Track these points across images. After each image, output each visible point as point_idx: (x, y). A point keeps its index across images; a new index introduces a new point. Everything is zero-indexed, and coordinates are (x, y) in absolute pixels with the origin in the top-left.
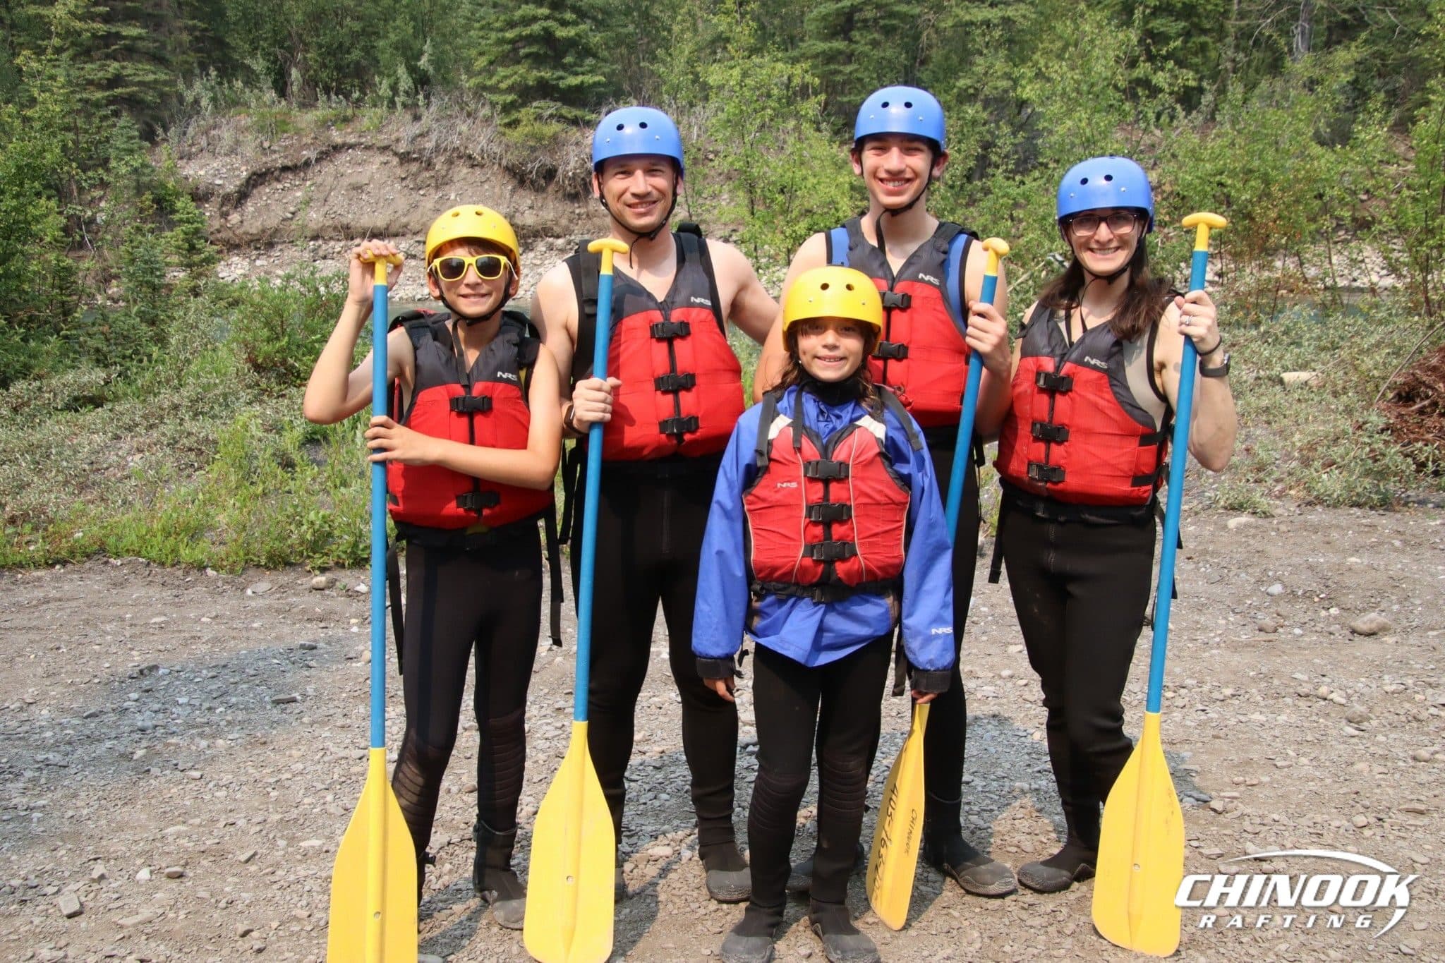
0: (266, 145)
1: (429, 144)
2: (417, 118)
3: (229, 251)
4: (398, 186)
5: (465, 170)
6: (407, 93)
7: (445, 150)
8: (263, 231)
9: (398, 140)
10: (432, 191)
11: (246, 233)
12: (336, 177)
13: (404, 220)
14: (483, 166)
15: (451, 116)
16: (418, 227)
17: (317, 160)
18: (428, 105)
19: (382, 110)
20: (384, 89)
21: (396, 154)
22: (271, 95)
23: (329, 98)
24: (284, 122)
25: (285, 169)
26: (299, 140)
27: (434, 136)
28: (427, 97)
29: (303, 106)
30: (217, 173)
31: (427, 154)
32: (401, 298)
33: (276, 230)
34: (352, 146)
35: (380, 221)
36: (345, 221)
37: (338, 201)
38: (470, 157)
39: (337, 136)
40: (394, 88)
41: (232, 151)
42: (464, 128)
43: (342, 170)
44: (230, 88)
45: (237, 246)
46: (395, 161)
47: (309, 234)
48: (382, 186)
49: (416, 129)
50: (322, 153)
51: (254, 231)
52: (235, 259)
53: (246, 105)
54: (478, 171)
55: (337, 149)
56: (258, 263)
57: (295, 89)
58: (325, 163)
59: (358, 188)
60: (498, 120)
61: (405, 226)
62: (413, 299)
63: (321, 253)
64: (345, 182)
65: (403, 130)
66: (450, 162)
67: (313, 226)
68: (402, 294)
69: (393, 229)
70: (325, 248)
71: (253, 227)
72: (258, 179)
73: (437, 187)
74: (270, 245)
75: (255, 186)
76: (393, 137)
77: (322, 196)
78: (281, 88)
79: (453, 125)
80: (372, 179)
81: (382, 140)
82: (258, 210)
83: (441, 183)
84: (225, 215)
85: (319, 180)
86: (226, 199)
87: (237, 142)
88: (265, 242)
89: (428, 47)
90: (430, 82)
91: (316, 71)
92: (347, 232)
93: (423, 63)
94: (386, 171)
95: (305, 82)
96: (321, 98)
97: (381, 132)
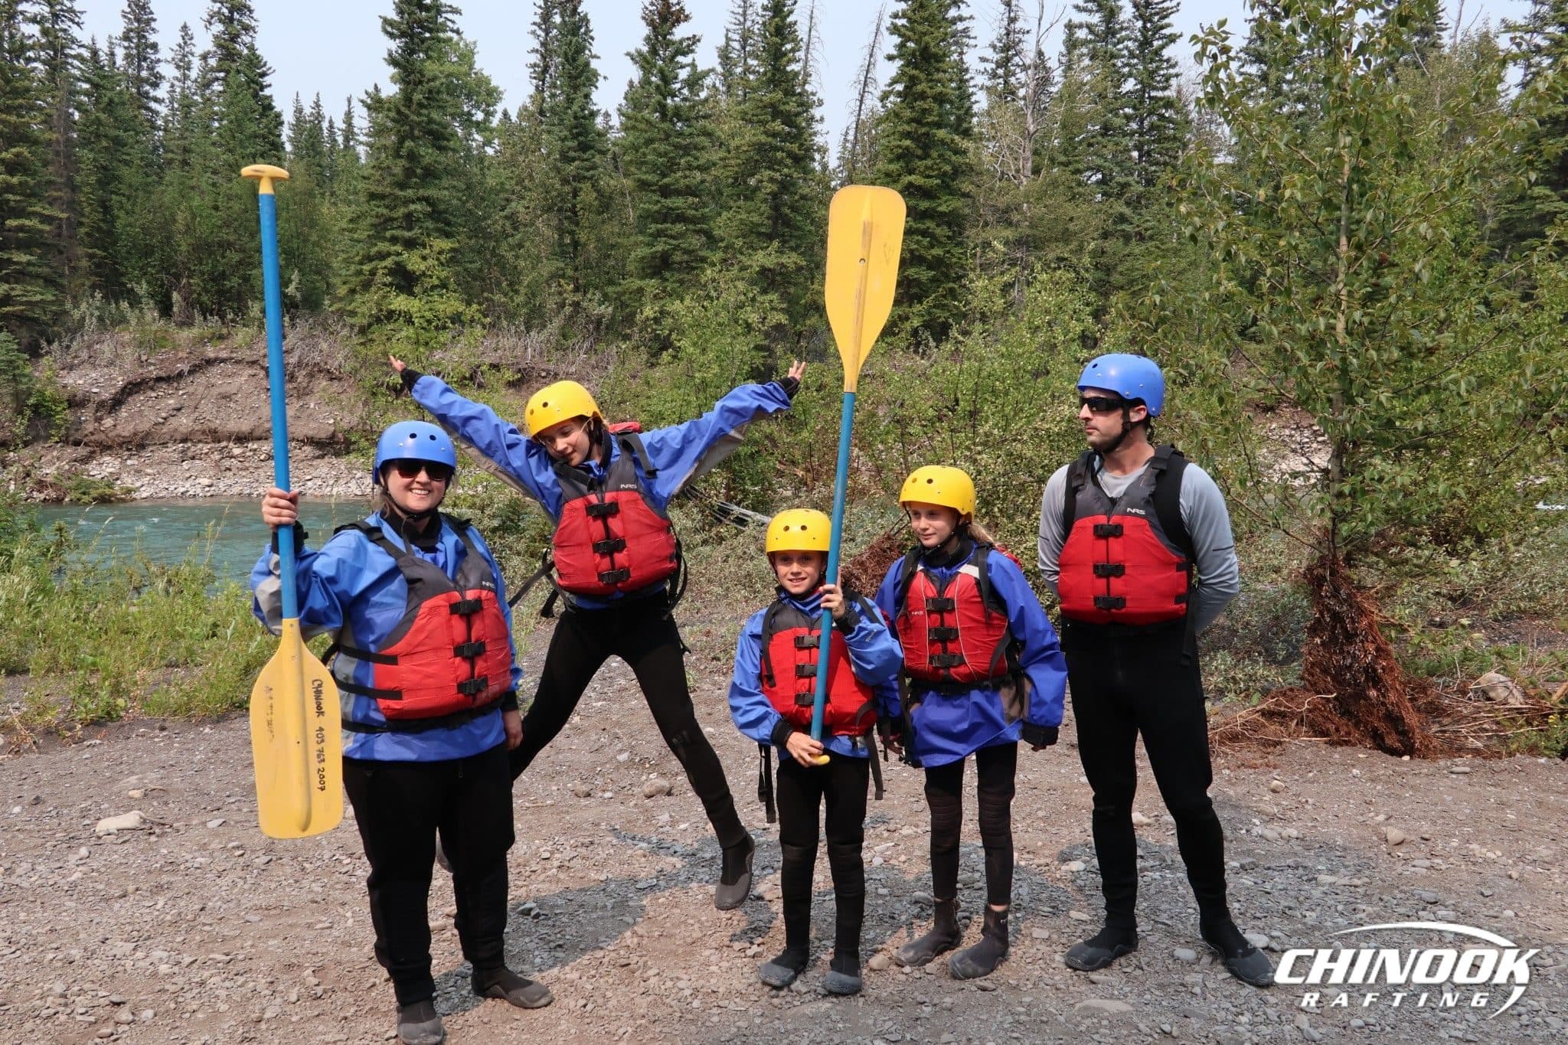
0: (144, 358)
1: (293, 360)
2: (284, 337)
3: (102, 451)
4: (263, 396)
5: (324, 383)
7: (307, 365)
8: (135, 434)
9: (265, 356)
10: (294, 400)
11: (119, 436)
12: (207, 387)
13: (267, 426)
14: (340, 379)
15: (313, 336)
17: (190, 372)
18: (293, 326)
19: (252, 330)
20: (255, 310)
21: (262, 368)
22: (151, 314)
23: (205, 318)
24: (164, 338)
25: (159, 379)
26: (175, 355)
27: (297, 353)
28: (291, 319)
29: (181, 325)
30: (95, 383)
31: (290, 368)
33: (148, 434)
34: (223, 361)
35: (245, 426)
36: (213, 426)
37: (207, 409)
38: (328, 371)
39: (210, 352)
41: (111, 363)
42: (324, 346)
43: (213, 381)
44: (118, 308)
45: (110, 448)
46: (262, 374)
47: (178, 437)
48: (249, 395)
50: (195, 366)
51: (126, 434)
52: (107, 459)
53: (128, 322)
54: (336, 383)
55: (210, 362)
56: (129, 462)
57: (175, 309)
58: (198, 375)
59: (226, 397)
60: (356, 340)
61: (268, 431)
63: (190, 454)
64: (215, 391)
65: (270, 347)
66: (311, 375)
67: (183, 429)
69: (257, 434)
70: (193, 450)
71: (126, 430)
72: (133, 388)
73: (299, 397)
74: (142, 447)
75: (130, 394)
76: (262, 352)
77: (193, 404)
78: (166, 310)
79: (317, 344)
80: (240, 388)
81: (247, 354)
82: (132, 416)
83: (303, 393)
84: (99, 420)
85: (191, 389)
86: (101, 405)
87: (117, 356)
88: (137, 444)
89: (295, 276)
90: (296, 307)
91: (199, 295)
92: (215, 436)
93: (291, 289)
94: (253, 382)
95: (190, 303)
96: (198, 318)
97: (251, 348)
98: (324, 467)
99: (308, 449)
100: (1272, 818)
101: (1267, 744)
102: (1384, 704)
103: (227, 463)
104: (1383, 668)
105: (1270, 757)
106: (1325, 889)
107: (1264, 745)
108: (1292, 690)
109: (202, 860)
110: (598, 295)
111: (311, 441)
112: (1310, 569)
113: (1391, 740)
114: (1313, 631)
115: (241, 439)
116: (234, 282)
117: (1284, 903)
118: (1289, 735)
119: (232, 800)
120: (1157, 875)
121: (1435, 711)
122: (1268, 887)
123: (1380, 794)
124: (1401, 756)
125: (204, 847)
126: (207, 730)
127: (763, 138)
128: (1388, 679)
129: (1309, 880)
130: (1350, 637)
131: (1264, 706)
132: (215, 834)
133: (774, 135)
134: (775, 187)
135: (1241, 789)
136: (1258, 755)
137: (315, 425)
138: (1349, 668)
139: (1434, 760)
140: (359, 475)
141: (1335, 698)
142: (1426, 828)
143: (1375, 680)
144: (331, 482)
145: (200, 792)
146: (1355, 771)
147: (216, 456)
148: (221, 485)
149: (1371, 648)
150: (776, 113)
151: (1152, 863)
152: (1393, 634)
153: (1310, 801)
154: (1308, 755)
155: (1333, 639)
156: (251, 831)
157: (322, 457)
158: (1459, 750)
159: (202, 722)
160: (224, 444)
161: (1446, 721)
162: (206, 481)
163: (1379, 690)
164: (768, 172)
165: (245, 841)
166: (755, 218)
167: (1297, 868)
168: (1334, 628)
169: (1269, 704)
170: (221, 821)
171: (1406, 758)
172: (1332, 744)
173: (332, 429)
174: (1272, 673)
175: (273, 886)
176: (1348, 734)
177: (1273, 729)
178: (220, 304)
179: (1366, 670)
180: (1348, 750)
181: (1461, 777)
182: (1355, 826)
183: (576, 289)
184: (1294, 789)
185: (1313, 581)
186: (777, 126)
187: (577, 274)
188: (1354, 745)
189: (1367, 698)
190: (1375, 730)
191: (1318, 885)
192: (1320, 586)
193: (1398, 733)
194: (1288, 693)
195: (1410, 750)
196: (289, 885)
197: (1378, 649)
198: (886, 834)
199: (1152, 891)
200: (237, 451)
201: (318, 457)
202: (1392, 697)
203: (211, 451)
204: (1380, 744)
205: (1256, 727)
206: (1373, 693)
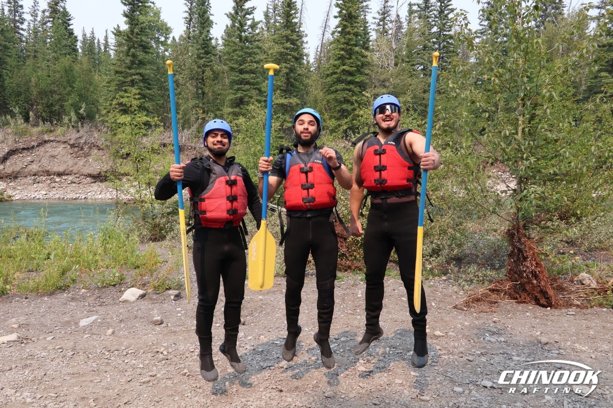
0: (17, 140)
1: (82, 141)
2: (78, 131)
4: (69, 156)
5: (96, 151)
6: (75, 122)
7: (88, 143)
8: (13, 172)
9: (70, 139)
10: (83, 158)
11: (6, 173)
12: (45, 152)
13: (71, 169)
14: (103, 150)
15: (91, 131)
16: (76, 172)
17: (37, 146)
18: (83, 127)
19: (64, 129)
20: (66, 119)
21: (69, 144)
22: (20, 121)
23: (44, 123)
24: (26, 131)
25: (24, 149)
26: (31, 139)
27: (84, 138)
28: (82, 124)
29: (34, 126)
31: (81, 144)
32: (67, 198)
33: (19, 172)
34: (52, 141)
35: (61, 169)
36: (47, 169)
37: (45, 161)
38: (98, 146)
39: (46, 137)
40: (70, 120)
41: (3, 142)
42: (96, 135)
43: (47, 150)
44: (6, 118)
45: (2, 178)
46: (69, 147)
47: (32, 173)
48: (63, 156)
49: (78, 135)
50: (39, 143)
51: (9, 172)
52: (1, 183)
53: (10, 124)
54: (101, 151)
55: (46, 142)
56: (10, 184)
57: (31, 119)
58: (41, 147)
59: (53, 157)
60: (109, 133)
61: (72, 171)
62: (72, 199)
63: (37, 181)
64: (48, 154)
65: (72, 136)
66: (90, 148)
67: (34, 170)
68: (68, 196)
69: (66, 172)
70: (39, 179)
71: (9, 170)
72: (12, 152)
73: (85, 157)
74: (16, 178)
75: (11, 155)
76: (68, 138)
77: (38, 159)
78: (27, 119)
79: (93, 134)
80: (59, 153)
81: (62, 139)
82: (12, 164)
83: (87, 155)
85: (38, 153)
87: (5, 139)
88: (14, 176)
89: (84, 105)
90: (84, 118)
91: (41, 113)
92: (48, 173)
93: (82, 111)
94: (65, 150)
95: (37, 117)
96: (41, 123)
97: (64, 136)
98: (96, 187)
99: (88, 179)
100: (494, 333)
101: (491, 303)
102: (539, 286)
103: (53, 185)
104: (539, 272)
105: (493, 308)
106: (515, 362)
107: (490, 303)
108: (502, 280)
109: (44, 354)
110: (212, 115)
111: (90, 176)
112: (509, 230)
113: (543, 301)
114: (510, 255)
115: (59, 175)
116: (57, 107)
117: (499, 368)
118: (501, 299)
119: (57, 328)
120: (446, 357)
121: (561, 289)
122: (492, 362)
123: (538, 324)
124: (547, 307)
125: (45, 348)
126: (46, 299)
127: (282, 50)
128: (541, 276)
129: (509, 359)
130: (525, 259)
131: (490, 287)
132: (50, 342)
133: (287, 49)
134: (287, 71)
135: (481, 321)
136: (488, 307)
137: (92, 169)
138: (525, 271)
139: (560, 309)
140: (111, 190)
141: (520, 284)
142: (557, 337)
143: (536, 276)
144: (99, 193)
145: (43, 325)
146: (528, 314)
147: (49, 182)
148: (51, 194)
149: (534, 263)
150: (288, 40)
151: (444, 352)
152: (543, 257)
153: (509, 326)
154: (509, 307)
155: (518, 259)
156: (66, 341)
157: (95, 182)
158: (570, 305)
159: (43, 295)
160: (52, 177)
161: (565, 293)
162: (44, 193)
163: (537, 280)
164: (284, 64)
165: (63, 346)
166: (279, 83)
167: (504, 354)
168: (519, 255)
169: (492, 286)
170: (52, 337)
171: (549, 308)
172: (519, 303)
173: (99, 170)
174: (493, 273)
175: (75, 364)
176: (525, 298)
177: (494, 296)
178: (50, 117)
179: (532, 272)
180: (525, 305)
181: (571, 316)
182: (528, 337)
183: (204, 112)
184: (503, 321)
185: (510, 235)
186: (288, 45)
187: (204, 106)
188: (527, 303)
189: (533, 284)
190: (536, 297)
191: (512, 361)
192: (513, 238)
193: (546, 298)
194: (500, 282)
195: (550, 305)
196: (83, 364)
197: (537, 264)
198: (334, 341)
199: (444, 364)
200: (58, 180)
201: (93, 182)
202: (543, 283)
203: (47, 179)
204: (538, 303)
205: (486, 296)
206: (535, 282)
